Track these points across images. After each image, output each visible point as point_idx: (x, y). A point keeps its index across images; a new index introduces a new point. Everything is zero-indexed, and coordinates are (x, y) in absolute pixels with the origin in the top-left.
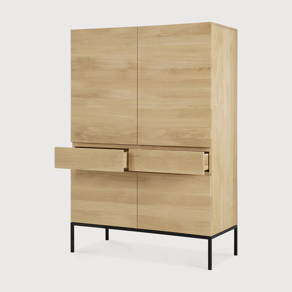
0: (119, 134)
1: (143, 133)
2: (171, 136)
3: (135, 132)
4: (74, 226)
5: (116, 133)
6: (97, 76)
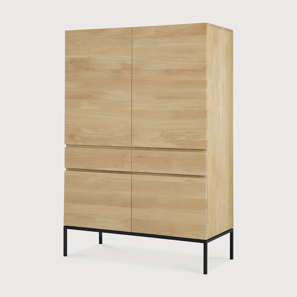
1: (137, 135)
2: (166, 138)
4: (67, 229)
5: (110, 135)
6: (91, 77)
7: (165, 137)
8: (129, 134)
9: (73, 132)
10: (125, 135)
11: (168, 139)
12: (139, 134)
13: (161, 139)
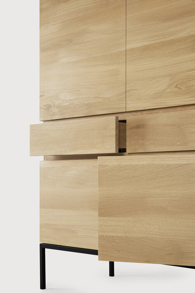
0: (101, 98)
1: (134, 90)
2: (178, 88)
3: (123, 91)
4: (45, 249)
5: (96, 97)
6: (72, 10)
7: (176, 87)
8: (121, 92)
9: (49, 101)
10: (116, 95)
11: (181, 89)
12: (136, 89)
13: (170, 91)
